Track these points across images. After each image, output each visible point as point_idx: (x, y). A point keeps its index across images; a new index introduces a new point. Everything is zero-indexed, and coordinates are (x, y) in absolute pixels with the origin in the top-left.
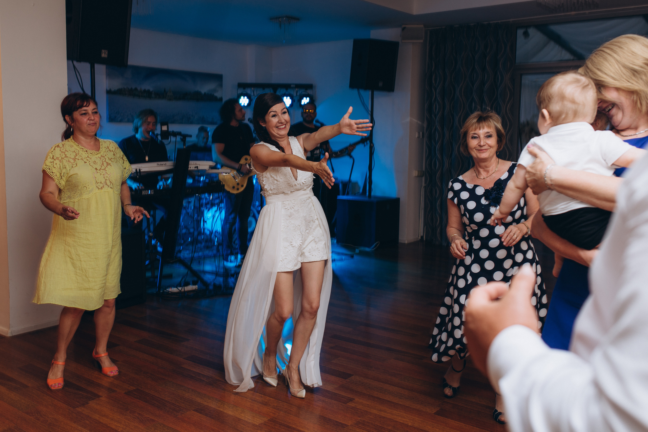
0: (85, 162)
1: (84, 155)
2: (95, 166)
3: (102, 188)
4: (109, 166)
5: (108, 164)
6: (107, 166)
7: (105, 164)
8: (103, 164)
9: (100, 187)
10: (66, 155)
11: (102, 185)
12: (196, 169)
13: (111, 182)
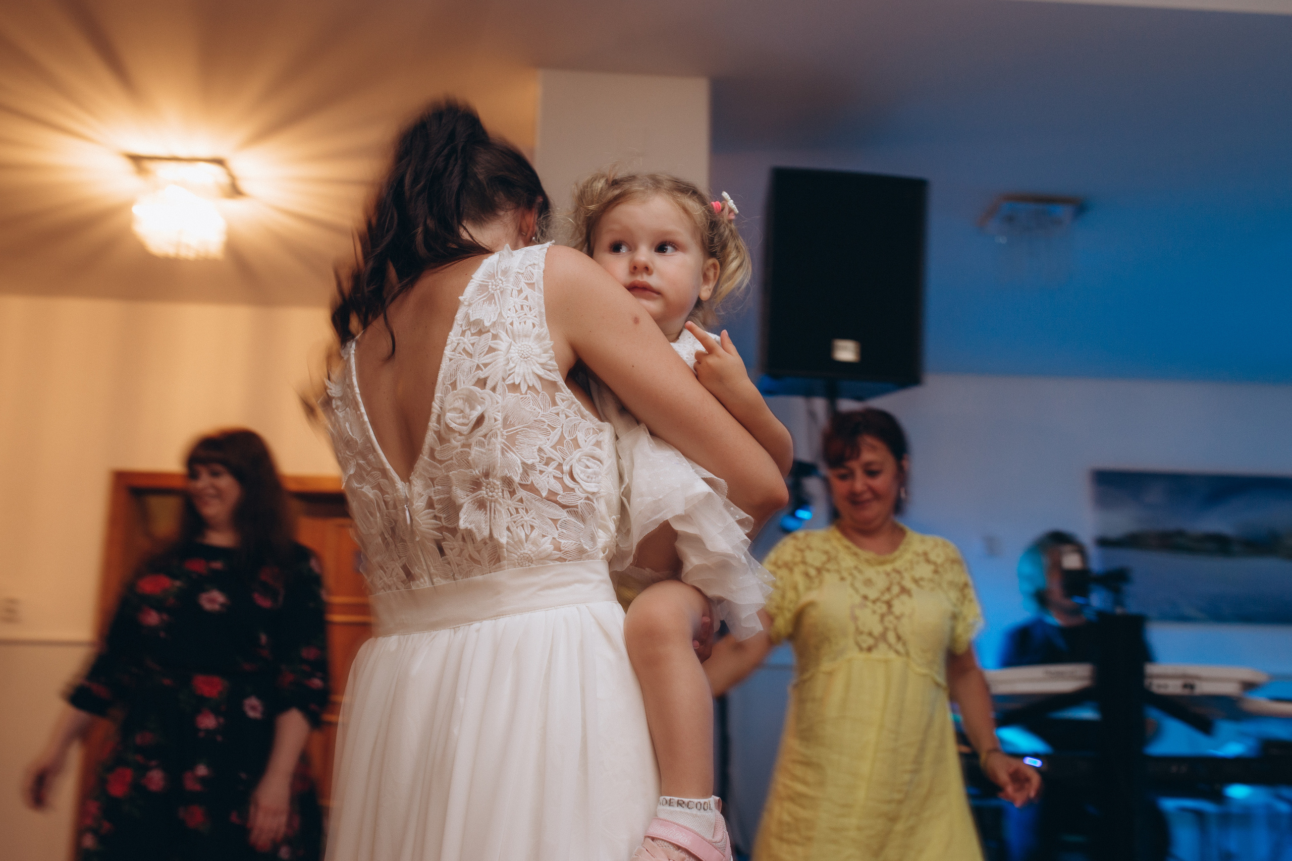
0: (843, 579)
1: (847, 561)
2: (864, 590)
3: (870, 649)
4: (904, 597)
5: (904, 590)
6: (898, 596)
7: (896, 589)
8: (888, 589)
9: (865, 645)
10: (803, 557)
11: (870, 641)
12: (1186, 692)
13: (899, 638)
